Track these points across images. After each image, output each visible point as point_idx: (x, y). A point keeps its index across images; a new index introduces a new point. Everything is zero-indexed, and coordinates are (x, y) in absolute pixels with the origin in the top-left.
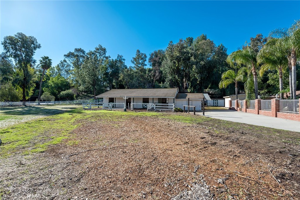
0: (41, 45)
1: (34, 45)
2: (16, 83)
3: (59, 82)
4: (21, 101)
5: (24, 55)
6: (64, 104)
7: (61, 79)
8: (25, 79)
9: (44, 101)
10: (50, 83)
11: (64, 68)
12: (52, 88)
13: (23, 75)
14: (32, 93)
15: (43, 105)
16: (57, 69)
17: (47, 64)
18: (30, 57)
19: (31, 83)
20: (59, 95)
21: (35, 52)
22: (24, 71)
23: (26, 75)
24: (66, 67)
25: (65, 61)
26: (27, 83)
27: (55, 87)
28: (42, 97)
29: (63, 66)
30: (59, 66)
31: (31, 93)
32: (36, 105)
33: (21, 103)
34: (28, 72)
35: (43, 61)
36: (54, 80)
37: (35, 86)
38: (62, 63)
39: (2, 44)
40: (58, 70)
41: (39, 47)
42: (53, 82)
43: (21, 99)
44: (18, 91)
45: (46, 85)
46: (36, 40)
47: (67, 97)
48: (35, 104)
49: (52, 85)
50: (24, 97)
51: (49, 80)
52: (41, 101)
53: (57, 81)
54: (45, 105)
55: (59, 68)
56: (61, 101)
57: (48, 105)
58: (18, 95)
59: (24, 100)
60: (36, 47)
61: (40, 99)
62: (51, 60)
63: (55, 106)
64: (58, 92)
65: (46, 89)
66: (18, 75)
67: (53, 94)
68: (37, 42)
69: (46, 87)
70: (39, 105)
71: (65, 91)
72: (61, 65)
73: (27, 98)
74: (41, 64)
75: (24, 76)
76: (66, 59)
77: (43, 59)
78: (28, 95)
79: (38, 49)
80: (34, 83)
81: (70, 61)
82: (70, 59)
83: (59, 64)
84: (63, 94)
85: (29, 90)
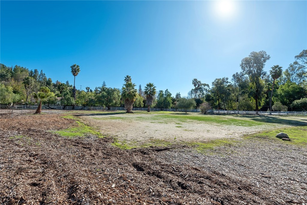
0: (270, 56)
1: (264, 58)
2: (251, 95)
3: (290, 89)
4: (255, 110)
5: (256, 70)
6: (300, 115)
7: (291, 86)
8: (257, 91)
9: (276, 111)
10: (279, 91)
11: (295, 71)
12: (282, 97)
13: (256, 87)
14: (264, 103)
15: (275, 115)
16: (285, 75)
17: (277, 73)
18: (261, 70)
19: (262, 94)
20: (291, 105)
21: (265, 65)
22: (256, 84)
23: (258, 87)
24: (298, 70)
25: (296, 63)
26: (259, 94)
27: (285, 96)
28: (273, 107)
29: (293, 70)
30: (288, 71)
31: (262, 103)
32: (268, 115)
33: (254, 112)
34: (260, 84)
35: (273, 71)
36: (283, 88)
37: (266, 96)
38: (291, 66)
39: (240, 66)
40: (287, 76)
41: (269, 58)
42: (283, 90)
43: (255, 108)
44: (252, 102)
45: (275, 94)
46: (266, 53)
47: (303, 107)
48: (267, 113)
49: (281, 94)
50: (257, 107)
51: (278, 88)
52: (272, 111)
53: (287, 88)
54: (277, 115)
55: (288, 73)
56: (295, 112)
57: (280, 115)
58: (253, 105)
59: (257, 110)
60: (266, 60)
61: (272, 109)
62: (281, 67)
63: (289, 117)
64: (289, 101)
65: (275, 98)
66: (251, 88)
67: (284, 103)
68: (266, 55)
69: (275, 97)
70: (271, 114)
71: (300, 99)
72: (290, 69)
73: (259, 108)
74: (271, 74)
75: (257, 89)
76: (298, 61)
77: (273, 69)
78: (260, 105)
79: (267, 61)
80: (265, 93)
81: (304, 61)
82: (304, 59)
83: (289, 68)
84: (297, 103)
85: (261, 100)
